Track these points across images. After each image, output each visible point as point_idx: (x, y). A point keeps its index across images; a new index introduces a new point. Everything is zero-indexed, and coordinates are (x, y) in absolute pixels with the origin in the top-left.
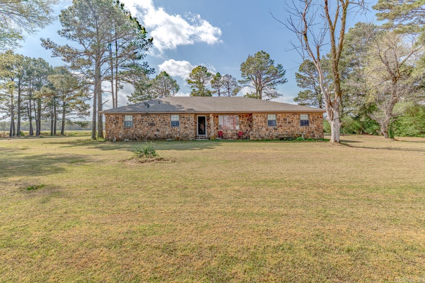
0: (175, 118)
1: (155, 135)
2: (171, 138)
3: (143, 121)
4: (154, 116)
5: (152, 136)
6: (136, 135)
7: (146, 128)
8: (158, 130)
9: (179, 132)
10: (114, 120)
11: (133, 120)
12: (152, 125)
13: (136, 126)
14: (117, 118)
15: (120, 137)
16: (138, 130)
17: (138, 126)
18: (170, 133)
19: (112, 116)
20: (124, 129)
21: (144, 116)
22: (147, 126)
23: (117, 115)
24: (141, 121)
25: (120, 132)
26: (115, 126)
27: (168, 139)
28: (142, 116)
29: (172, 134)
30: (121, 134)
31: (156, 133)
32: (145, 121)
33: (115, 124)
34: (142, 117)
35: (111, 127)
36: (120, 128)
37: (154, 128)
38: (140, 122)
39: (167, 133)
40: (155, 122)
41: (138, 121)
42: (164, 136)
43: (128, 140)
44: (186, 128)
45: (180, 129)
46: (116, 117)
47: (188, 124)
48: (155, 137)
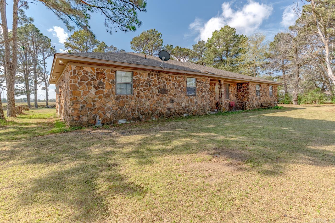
0: (191, 83)
1: (169, 109)
2: (188, 113)
3: (150, 85)
4: (167, 76)
5: (165, 111)
6: (139, 110)
7: (156, 98)
8: (172, 101)
9: (196, 103)
10: (93, 79)
11: (134, 81)
12: (163, 91)
13: (138, 93)
14: (100, 76)
15: (108, 115)
16: (143, 100)
17: (142, 94)
18: (187, 104)
19: (88, 69)
20: (117, 99)
21: (152, 75)
22: (158, 93)
23: (102, 68)
24: (148, 84)
25: (109, 105)
26: (96, 93)
27: (185, 115)
28: (149, 74)
29: (189, 106)
30: (109, 109)
31: (170, 105)
32: (154, 85)
33: (96, 88)
34: (149, 76)
35: (85, 94)
36: (108, 96)
37: (166, 98)
38: (146, 85)
39: (183, 105)
40: (168, 88)
41: (143, 83)
42: (180, 110)
43: (124, 121)
44: (203, 97)
45: (197, 99)
46: (98, 73)
47: (205, 92)
48: (169, 112)
